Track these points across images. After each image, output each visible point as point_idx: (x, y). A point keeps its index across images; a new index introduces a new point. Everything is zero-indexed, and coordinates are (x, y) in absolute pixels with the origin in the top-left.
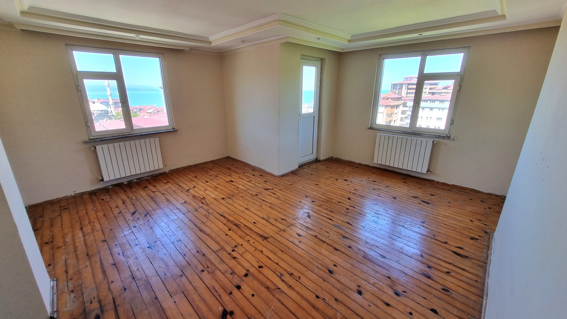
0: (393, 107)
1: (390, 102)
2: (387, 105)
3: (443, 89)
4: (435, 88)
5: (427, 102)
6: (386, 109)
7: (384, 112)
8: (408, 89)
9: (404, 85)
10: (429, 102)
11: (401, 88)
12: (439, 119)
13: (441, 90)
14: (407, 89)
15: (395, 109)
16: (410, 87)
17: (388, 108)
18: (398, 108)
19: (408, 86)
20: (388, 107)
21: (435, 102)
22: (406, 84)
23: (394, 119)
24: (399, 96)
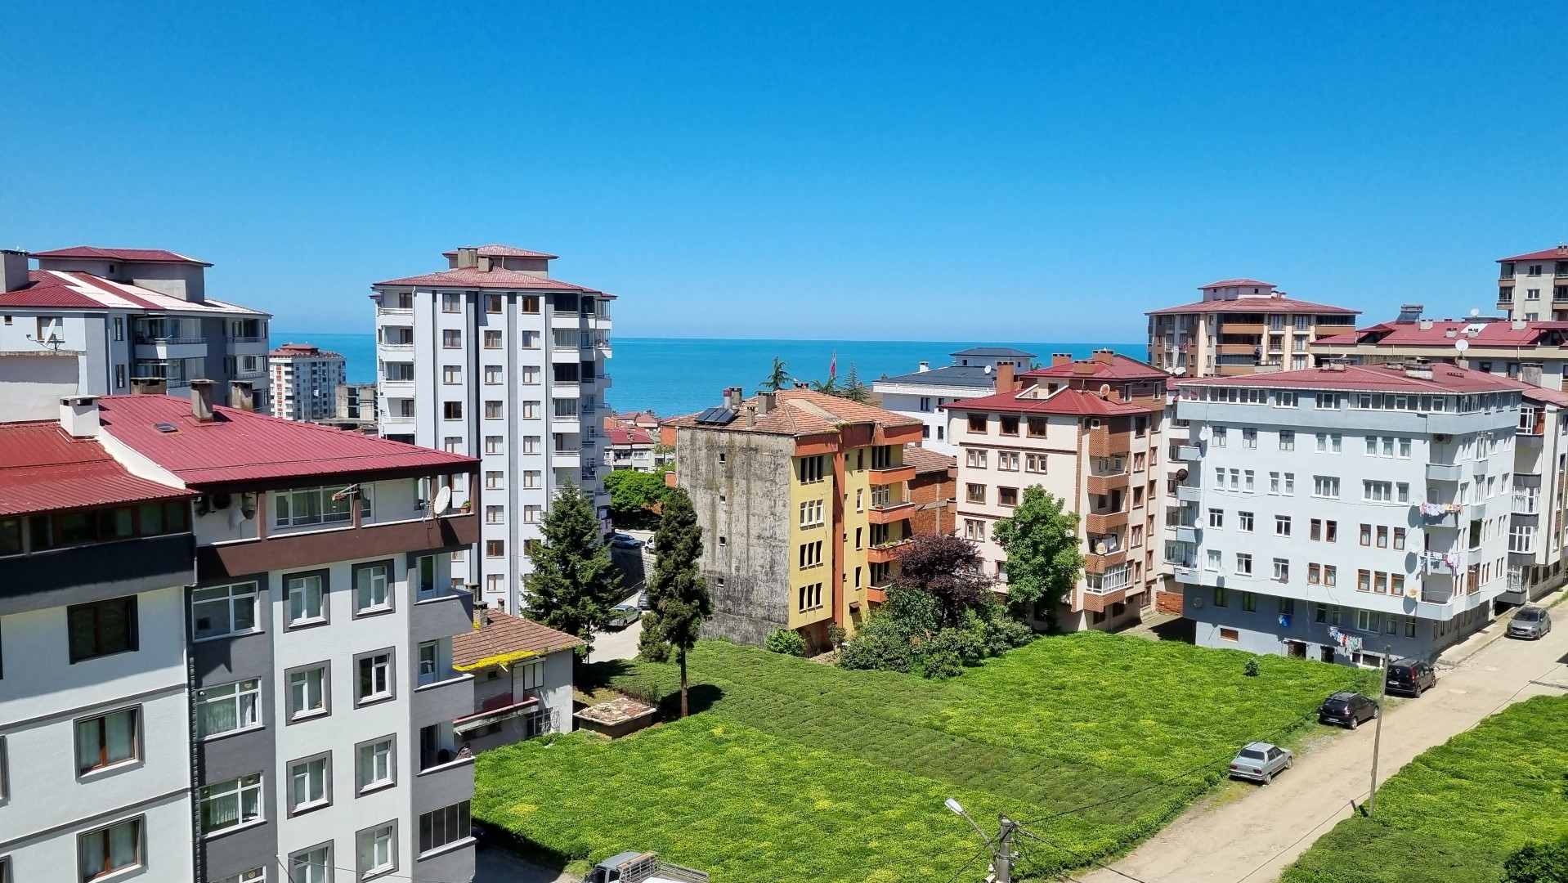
0: (1119, 424)
1: (1105, 399)
2: (1093, 416)
3: (1361, 341)
4: (1326, 336)
5: (1263, 400)
6: (1086, 438)
7: (1080, 446)
8: (1226, 339)
9: (1202, 323)
10: (1271, 401)
11: (1193, 334)
12: (1327, 484)
13: (1354, 345)
14: (1218, 341)
15: (1133, 434)
16: (1229, 329)
17: (1099, 428)
18: (1147, 431)
19: (1219, 328)
20: (1096, 424)
21: (1300, 400)
22: (1211, 317)
23: (1136, 481)
24: (1150, 373)
